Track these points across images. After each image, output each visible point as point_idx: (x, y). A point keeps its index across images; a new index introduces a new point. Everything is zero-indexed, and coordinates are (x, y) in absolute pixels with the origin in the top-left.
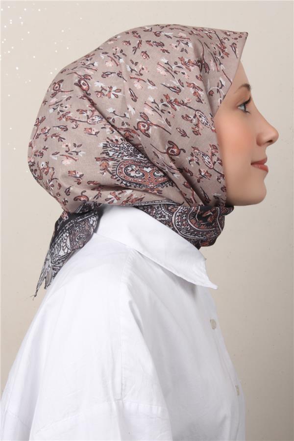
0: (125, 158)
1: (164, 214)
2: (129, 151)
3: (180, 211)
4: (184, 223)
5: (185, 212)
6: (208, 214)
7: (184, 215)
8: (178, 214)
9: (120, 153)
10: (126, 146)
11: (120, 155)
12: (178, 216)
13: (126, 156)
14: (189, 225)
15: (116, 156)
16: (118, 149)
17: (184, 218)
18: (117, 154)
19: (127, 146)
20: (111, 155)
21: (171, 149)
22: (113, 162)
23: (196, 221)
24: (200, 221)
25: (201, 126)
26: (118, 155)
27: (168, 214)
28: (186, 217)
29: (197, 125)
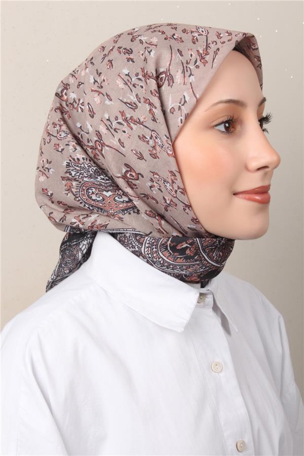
0: (85, 179)
1: (134, 245)
2: (89, 172)
3: (148, 242)
4: (155, 255)
5: (153, 243)
6: (183, 246)
7: (154, 247)
8: (147, 245)
9: (80, 174)
10: (86, 166)
11: (81, 175)
12: (147, 247)
13: (86, 177)
14: (161, 257)
15: (78, 177)
16: (79, 169)
17: (154, 250)
18: (78, 174)
19: (88, 166)
20: (73, 175)
21: (129, 173)
22: (76, 182)
23: (170, 253)
24: (176, 254)
25: (158, 148)
26: (79, 176)
27: (137, 244)
28: (156, 248)
29: (154, 147)
